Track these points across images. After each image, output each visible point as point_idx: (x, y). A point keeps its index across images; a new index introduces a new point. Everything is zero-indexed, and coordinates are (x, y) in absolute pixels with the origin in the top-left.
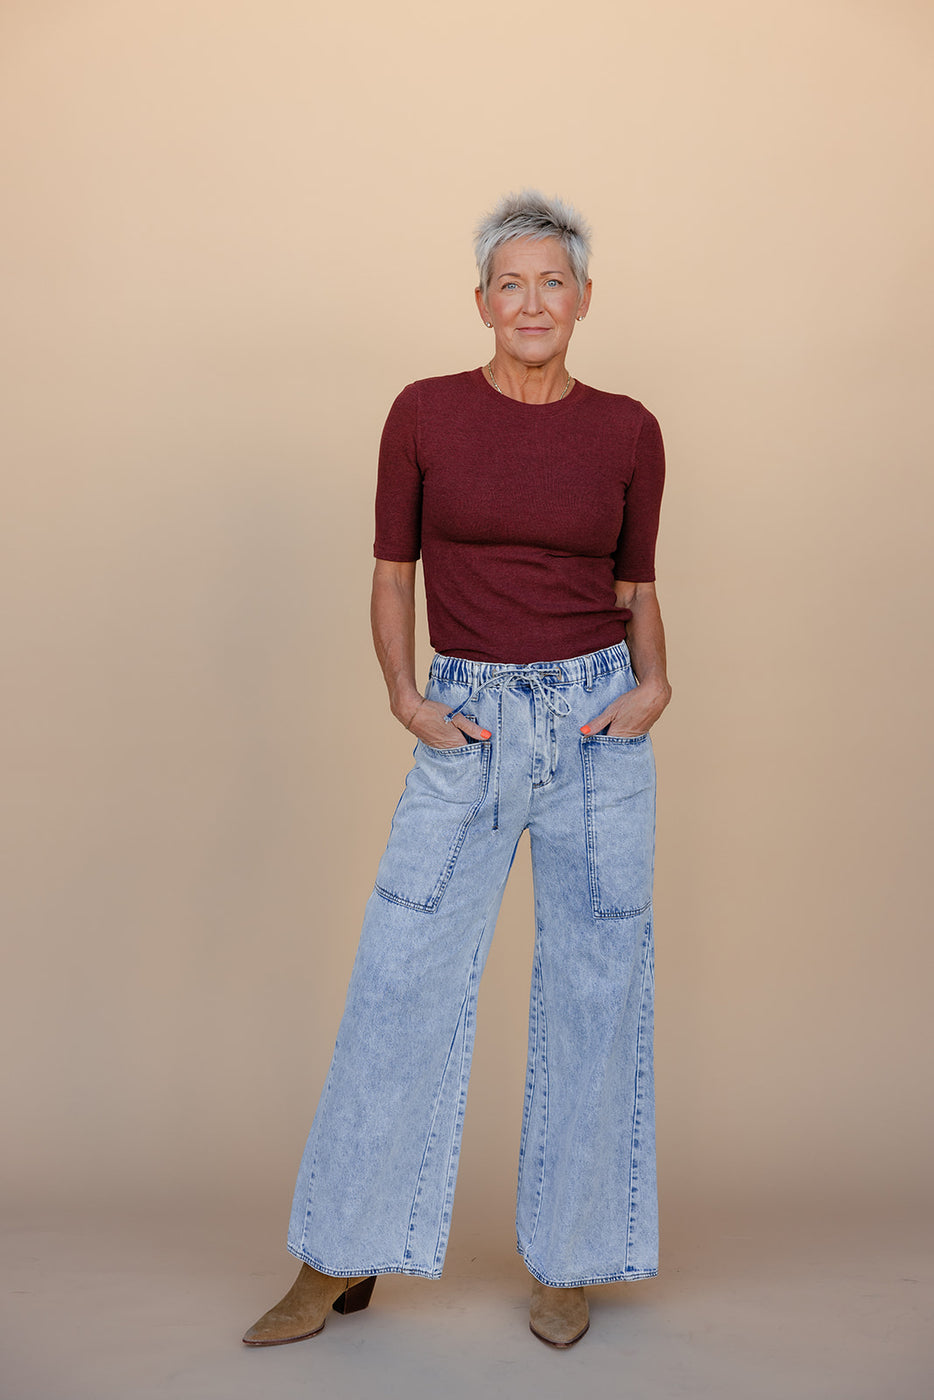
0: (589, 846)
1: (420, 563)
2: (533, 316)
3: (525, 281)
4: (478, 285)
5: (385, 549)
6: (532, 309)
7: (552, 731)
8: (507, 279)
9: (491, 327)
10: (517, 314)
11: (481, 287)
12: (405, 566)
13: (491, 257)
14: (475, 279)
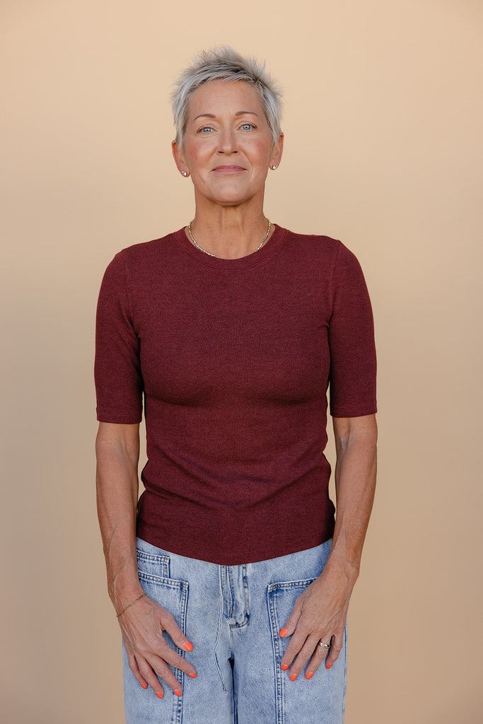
0: (278, 693)
1: (143, 425)
2: (228, 154)
3: (220, 122)
4: (174, 139)
5: (106, 413)
6: (227, 148)
7: (245, 578)
8: (202, 122)
9: (187, 176)
10: (212, 154)
11: (177, 139)
12: (129, 428)
13: (187, 102)
14: (170, 131)
